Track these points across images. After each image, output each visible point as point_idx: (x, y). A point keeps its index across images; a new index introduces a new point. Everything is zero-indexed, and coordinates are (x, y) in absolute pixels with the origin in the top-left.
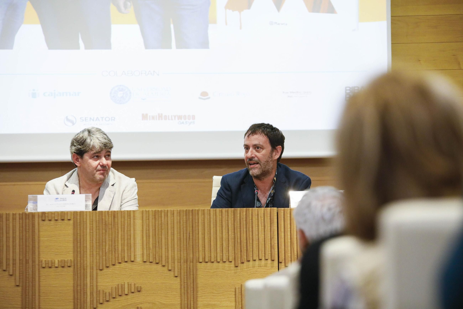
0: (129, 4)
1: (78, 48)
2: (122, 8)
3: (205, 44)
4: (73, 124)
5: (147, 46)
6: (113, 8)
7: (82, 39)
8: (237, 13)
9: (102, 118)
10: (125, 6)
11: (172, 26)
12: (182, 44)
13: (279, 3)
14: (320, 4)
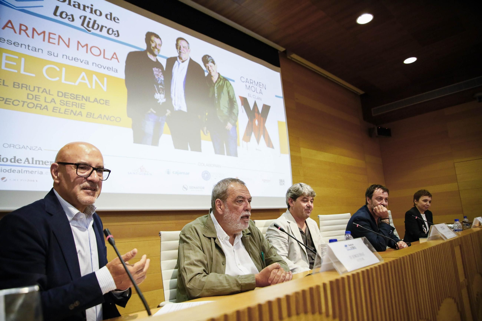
0: (208, 131)
1: (187, 150)
2: (205, 133)
3: (236, 155)
4: (187, 190)
5: (216, 153)
6: (201, 132)
7: (189, 145)
8: (246, 143)
9: (199, 187)
10: (207, 133)
11: (225, 145)
12: (229, 154)
13: (258, 141)
14: (270, 144)
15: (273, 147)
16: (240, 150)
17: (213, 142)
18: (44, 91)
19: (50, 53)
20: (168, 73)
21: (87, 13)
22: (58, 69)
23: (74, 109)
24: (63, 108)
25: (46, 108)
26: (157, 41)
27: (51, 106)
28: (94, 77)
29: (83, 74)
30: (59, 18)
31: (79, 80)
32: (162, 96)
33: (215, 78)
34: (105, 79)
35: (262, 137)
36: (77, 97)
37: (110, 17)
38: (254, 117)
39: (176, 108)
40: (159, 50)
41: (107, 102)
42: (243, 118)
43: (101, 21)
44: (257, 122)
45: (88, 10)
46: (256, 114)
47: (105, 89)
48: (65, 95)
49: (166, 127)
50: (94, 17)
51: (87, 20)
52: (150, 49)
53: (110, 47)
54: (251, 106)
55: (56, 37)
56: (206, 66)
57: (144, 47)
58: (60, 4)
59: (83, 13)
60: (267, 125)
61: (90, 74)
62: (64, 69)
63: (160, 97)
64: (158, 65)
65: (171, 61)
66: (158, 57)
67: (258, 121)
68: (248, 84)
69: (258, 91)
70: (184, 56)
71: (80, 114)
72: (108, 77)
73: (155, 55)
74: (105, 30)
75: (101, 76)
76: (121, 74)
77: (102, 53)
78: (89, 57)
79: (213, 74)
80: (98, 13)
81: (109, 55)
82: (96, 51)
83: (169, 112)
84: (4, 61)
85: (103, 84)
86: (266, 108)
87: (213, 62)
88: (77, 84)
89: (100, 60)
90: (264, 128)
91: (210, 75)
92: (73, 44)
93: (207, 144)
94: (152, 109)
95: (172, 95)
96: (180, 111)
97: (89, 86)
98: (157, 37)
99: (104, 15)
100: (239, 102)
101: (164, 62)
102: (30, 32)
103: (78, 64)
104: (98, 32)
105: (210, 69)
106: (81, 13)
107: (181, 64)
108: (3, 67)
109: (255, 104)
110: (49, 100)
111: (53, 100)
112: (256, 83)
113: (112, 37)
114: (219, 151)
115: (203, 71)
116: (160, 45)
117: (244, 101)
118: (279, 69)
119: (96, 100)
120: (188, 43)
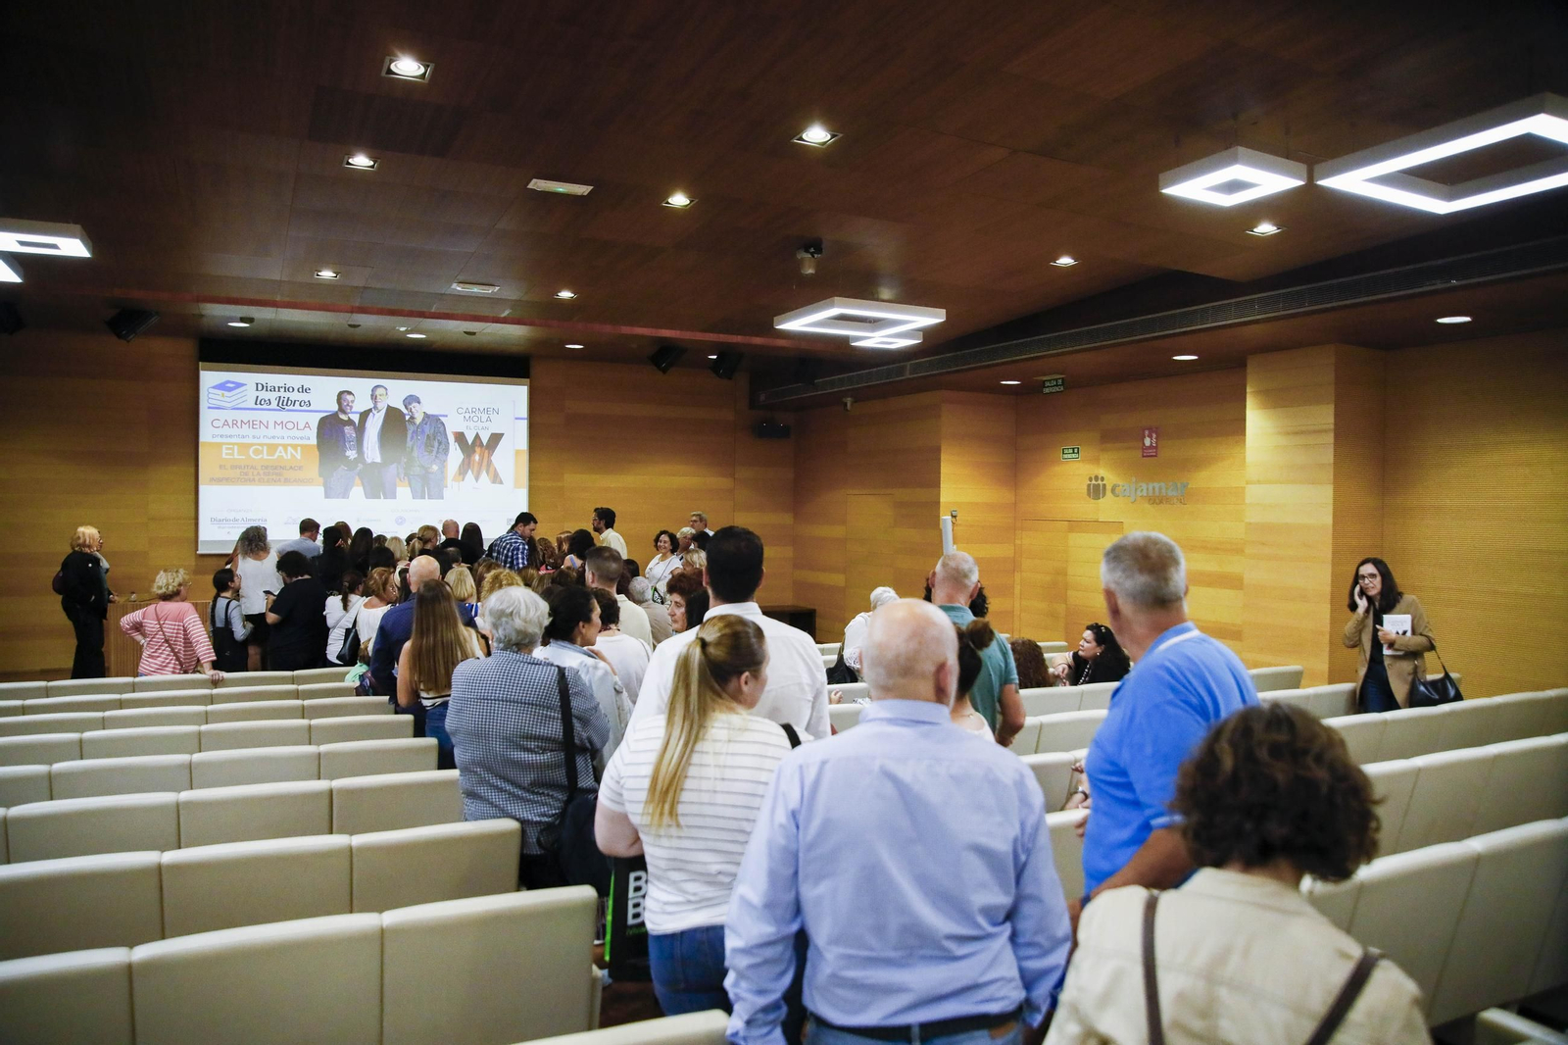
1: (380, 499)
2: (402, 480)
10: (404, 479)
11: (426, 488)
12: (432, 497)
13: (477, 479)
14: (496, 479)
15: (501, 483)
16: (446, 493)
17: (410, 487)
18: (252, 467)
19: (254, 437)
20: (360, 429)
21: (282, 393)
22: (260, 448)
23: (274, 477)
24: (266, 478)
25: (254, 480)
26: (350, 398)
27: (257, 478)
28: (289, 448)
29: (281, 448)
30: (259, 406)
31: (277, 454)
32: (354, 452)
33: (418, 421)
34: (299, 448)
35: (484, 474)
36: (276, 468)
37: (304, 390)
38: (474, 451)
39: (369, 461)
40: (351, 407)
41: (300, 468)
42: (455, 455)
43: (294, 396)
44: (477, 457)
45: (282, 390)
46: (478, 449)
47: (299, 457)
48: (267, 467)
49: (357, 480)
50: (287, 395)
51: (282, 399)
52: (342, 410)
53: (301, 418)
54: (470, 439)
55: (258, 423)
56: (406, 407)
57: (335, 408)
58: (258, 393)
59: (279, 394)
60: (492, 458)
61: (285, 447)
62: (265, 447)
63: (352, 454)
64: (350, 422)
65: (364, 415)
66: (350, 415)
67: (480, 456)
68: (467, 416)
69: (484, 419)
70: (379, 406)
71: (280, 480)
72: (301, 446)
73: (345, 413)
74: (297, 403)
75: (295, 447)
76: (314, 441)
77: (296, 425)
78: (285, 433)
79: (416, 416)
80: (291, 390)
81: (301, 426)
82: (290, 426)
83: (360, 466)
84: (224, 451)
85: (296, 452)
86: (496, 438)
87: (419, 402)
88: (276, 457)
89: (295, 433)
90: (490, 462)
91: (412, 418)
92: (271, 425)
93: (403, 491)
94: (342, 466)
95: (365, 449)
96: (374, 463)
97: (285, 457)
98: (350, 393)
99: (296, 390)
100: (451, 439)
101: (356, 418)
102: (239, 424)
103: (276, 441)
104: (291, 407)
105: (413, 410)
106: (277, 394)
107: (377, 415)
108: (224, 456)
109: (477, 436)
110: (255, 473)
111: (258, 474)
112: (482, 410)
113: (305, 408)
114: (418, 494)
115: (404, 415)
116: (353, 402)
117: (460, 437)
118: (528, 380)
119: (291, 467)
120: (386, 389)
